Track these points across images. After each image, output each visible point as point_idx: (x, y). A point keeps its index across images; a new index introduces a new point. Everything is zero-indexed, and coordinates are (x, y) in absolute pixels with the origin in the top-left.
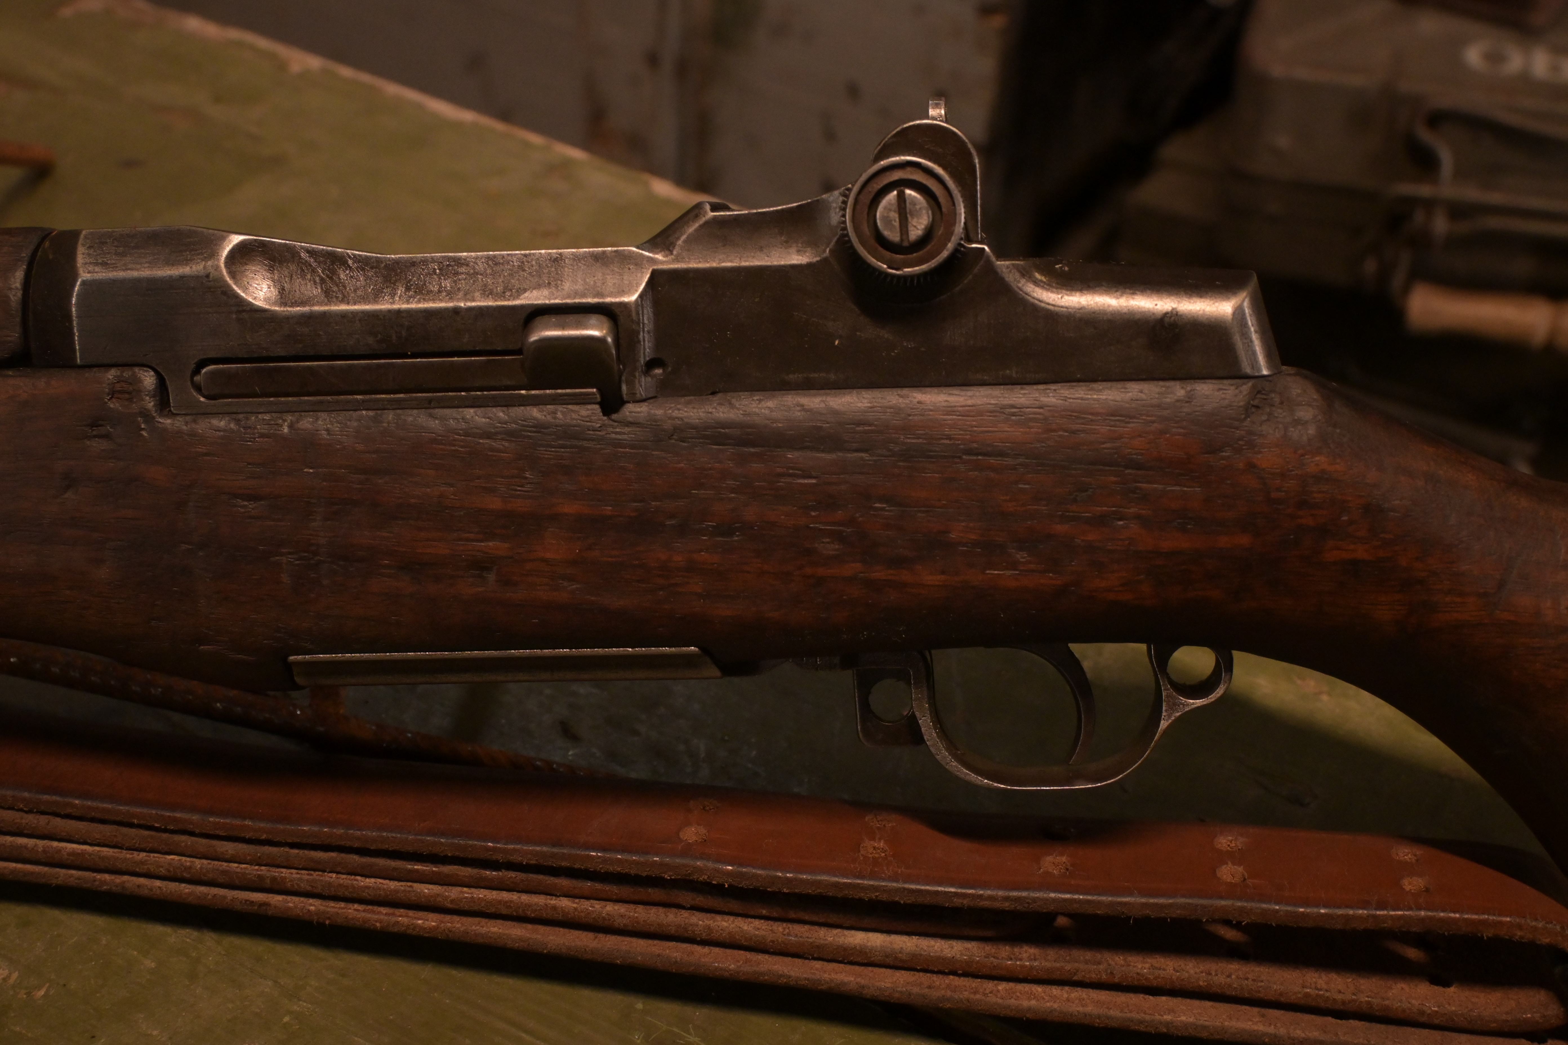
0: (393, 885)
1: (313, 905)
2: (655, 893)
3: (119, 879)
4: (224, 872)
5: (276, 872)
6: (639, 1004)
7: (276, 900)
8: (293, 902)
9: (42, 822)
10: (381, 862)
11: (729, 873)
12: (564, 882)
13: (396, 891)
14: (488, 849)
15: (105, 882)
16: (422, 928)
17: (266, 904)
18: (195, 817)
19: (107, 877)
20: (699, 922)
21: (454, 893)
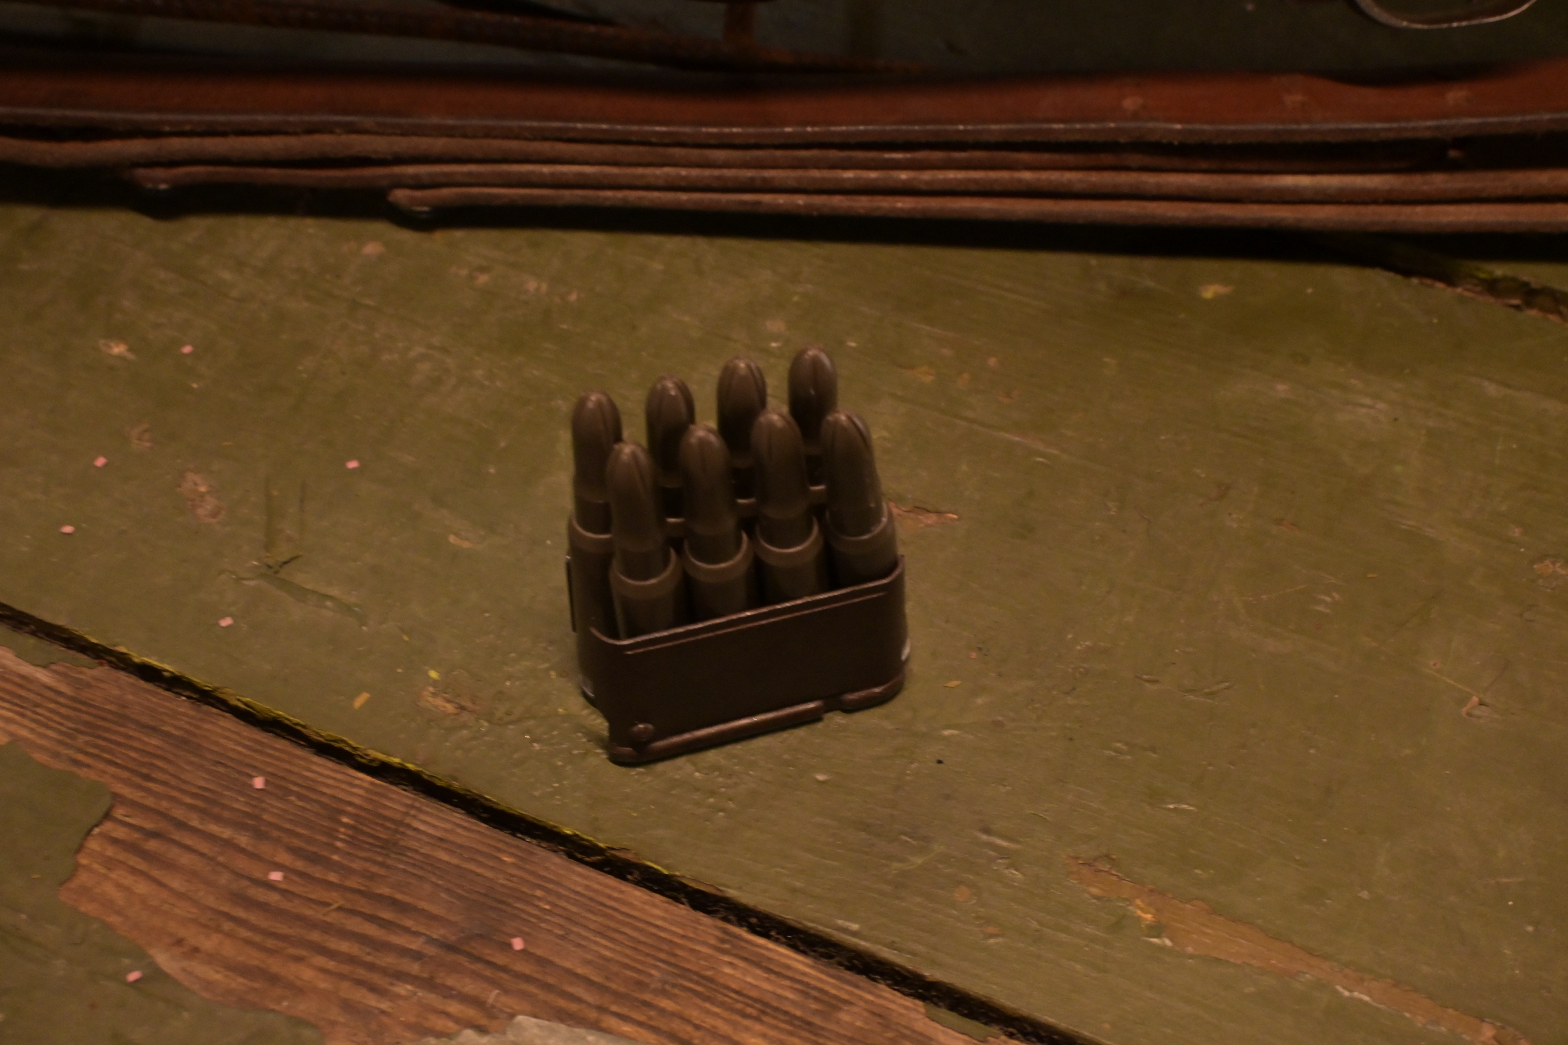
0: (873, 175)
1: (800, 200)
2: (1107, 159)
3: (620, 194)
4: (719, 178)
5: (768, 174)
6: (1093, 261)
7: (767, 198)
8: (781, 199)
9: (547, 148)
10: (860, 155)
11: (1179, 132)
12: (1025, 157)
13: (876, 180)
14: (958, 132)
15: (607, 199)
16: (901, 210)
17: (758, 203)
18: (687, 129)
19: (609, 194)
20: (1150, 180)
21: (927, 176)
